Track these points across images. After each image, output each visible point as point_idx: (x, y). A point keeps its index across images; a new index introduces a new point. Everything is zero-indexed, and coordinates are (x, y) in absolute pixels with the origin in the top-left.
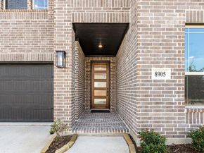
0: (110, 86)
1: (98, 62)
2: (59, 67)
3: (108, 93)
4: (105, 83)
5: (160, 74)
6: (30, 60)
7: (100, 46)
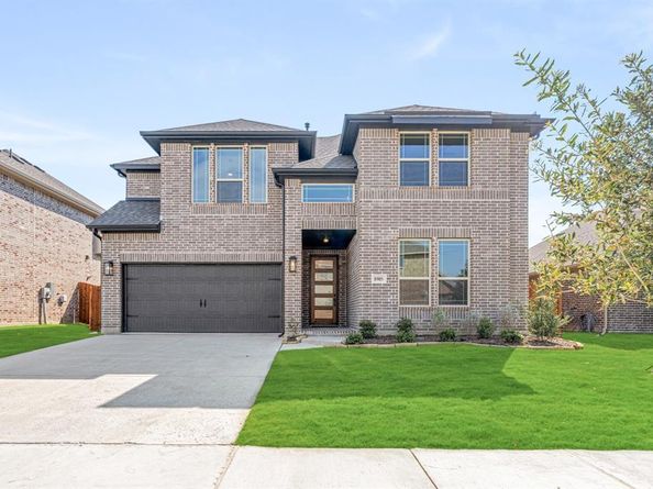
0: (338, 290)
1: (321, 257)
2: (291, 272)
3: (336, 301)
4: (331, 287)
5: (379, 279)
6: (247, 260)
7: (326, 241)
